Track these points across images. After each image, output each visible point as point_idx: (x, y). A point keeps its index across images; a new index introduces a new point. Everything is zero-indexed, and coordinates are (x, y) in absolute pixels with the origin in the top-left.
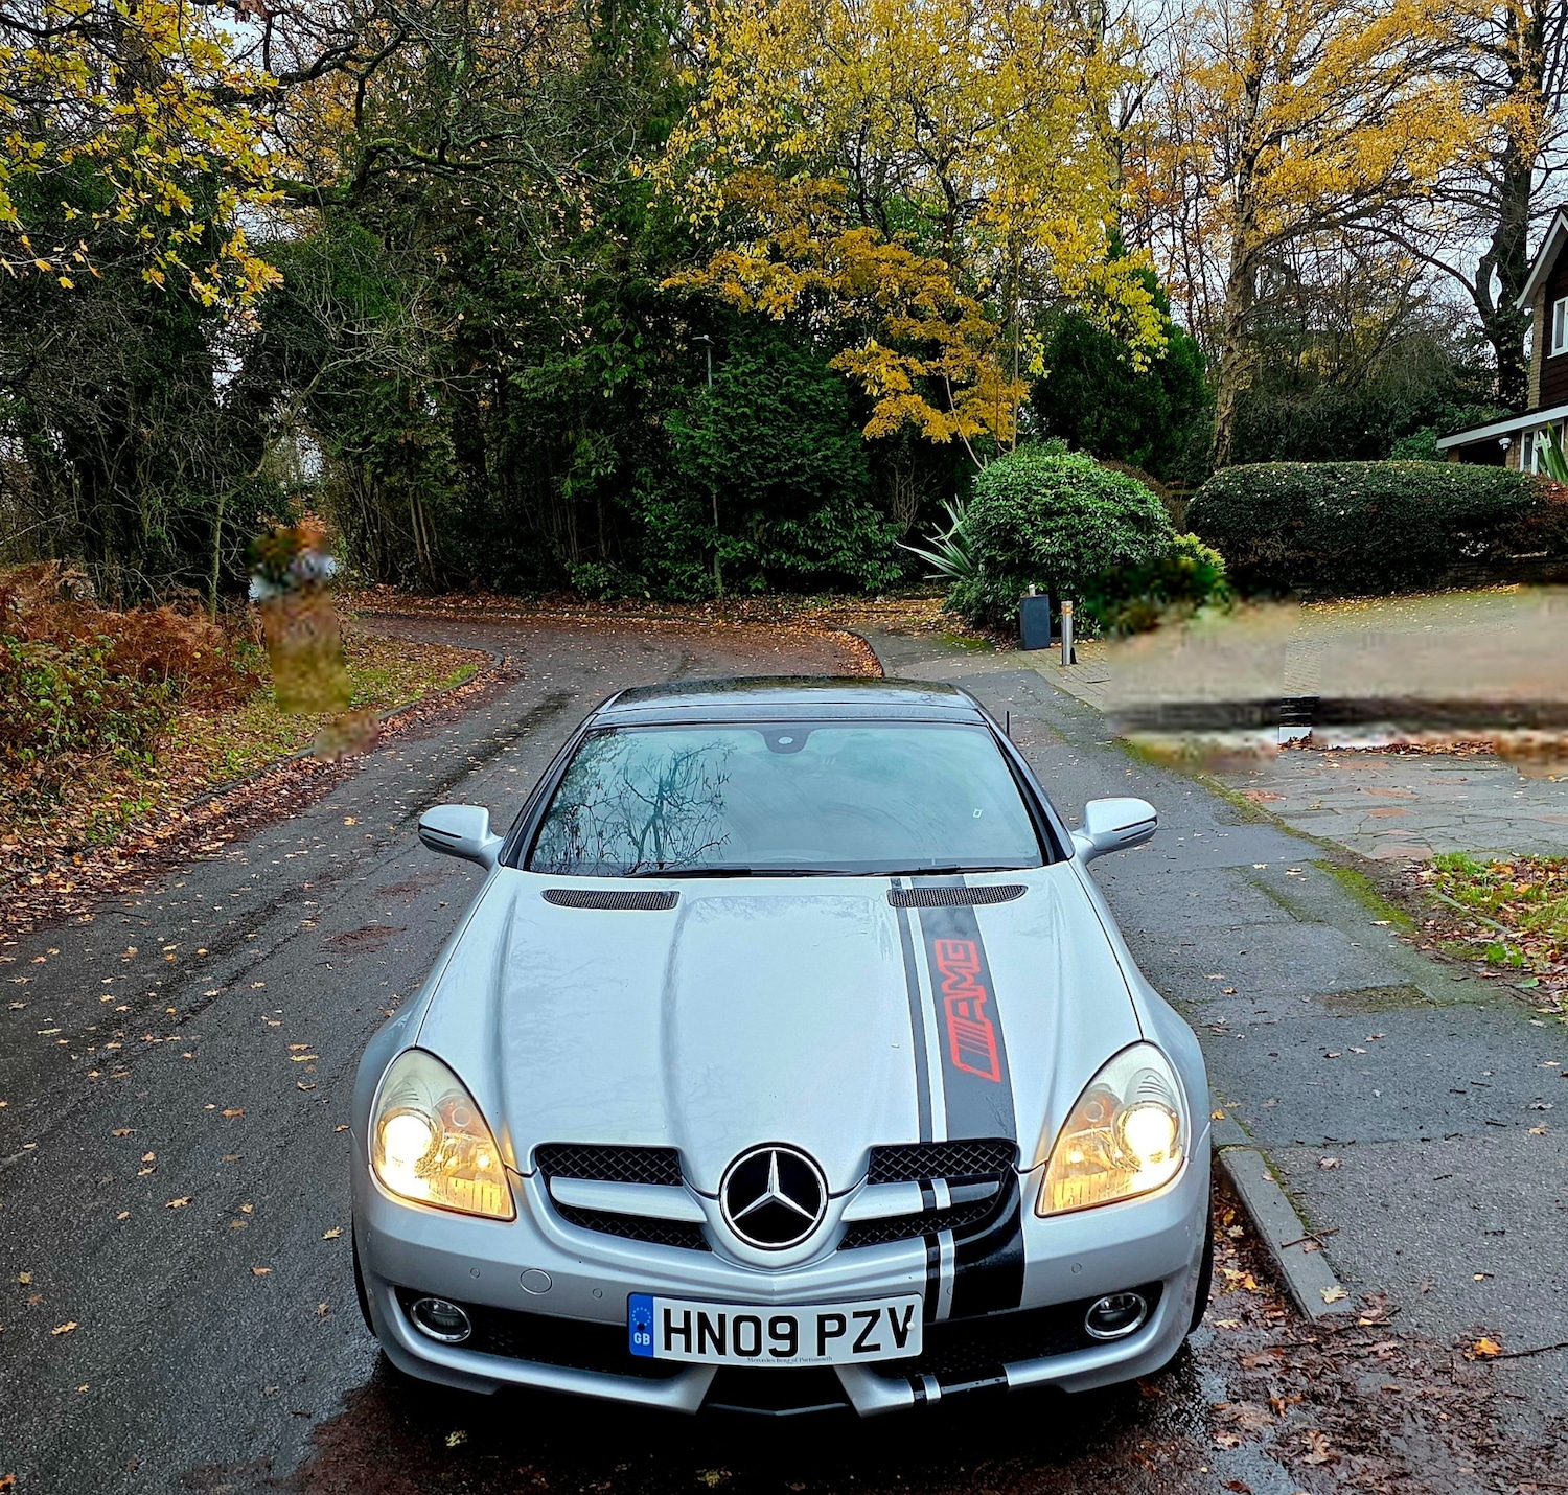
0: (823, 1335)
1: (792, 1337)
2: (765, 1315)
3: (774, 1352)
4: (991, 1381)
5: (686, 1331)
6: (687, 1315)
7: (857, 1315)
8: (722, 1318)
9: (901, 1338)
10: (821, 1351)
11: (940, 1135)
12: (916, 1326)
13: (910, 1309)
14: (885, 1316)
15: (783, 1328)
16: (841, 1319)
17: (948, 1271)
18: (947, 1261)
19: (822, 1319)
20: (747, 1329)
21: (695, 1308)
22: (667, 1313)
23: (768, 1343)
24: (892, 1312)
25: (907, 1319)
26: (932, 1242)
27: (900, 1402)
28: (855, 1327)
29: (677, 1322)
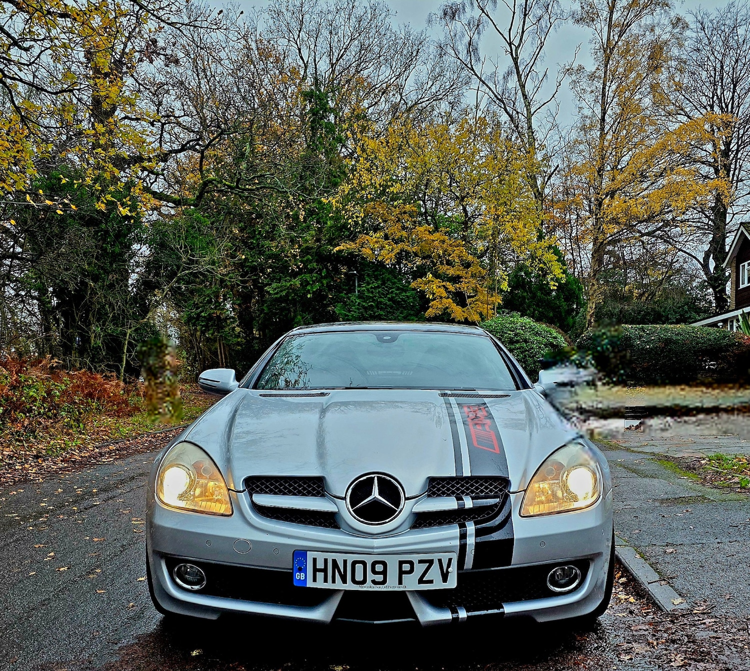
0: (401, 573)
1: (384, 573)
2: (369, 560)
3: (374, 582)
4: (496, 611)
5: (325, 570)
6: (326, 561)
7: (421, 562)
8: (345, 562)
9: (445, 577)
10: (400, 582)
11: (467, 473)
12: (453, 570)
13: (450, 560)
14: (436, 564)
15: (379, 568)
16: (411, 563)
17: (471, 541)
18: (470, 535)
19: (401, 563)
20: (359, 567)
21: (330, 557)
22: (315, 560)
23: (370, 576)
24: (440, 561)
25: (449, 566)
26: (462, 526)
27: (444, 618)
28: (419, 569)
29: (320, 565)
